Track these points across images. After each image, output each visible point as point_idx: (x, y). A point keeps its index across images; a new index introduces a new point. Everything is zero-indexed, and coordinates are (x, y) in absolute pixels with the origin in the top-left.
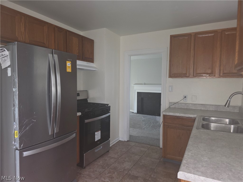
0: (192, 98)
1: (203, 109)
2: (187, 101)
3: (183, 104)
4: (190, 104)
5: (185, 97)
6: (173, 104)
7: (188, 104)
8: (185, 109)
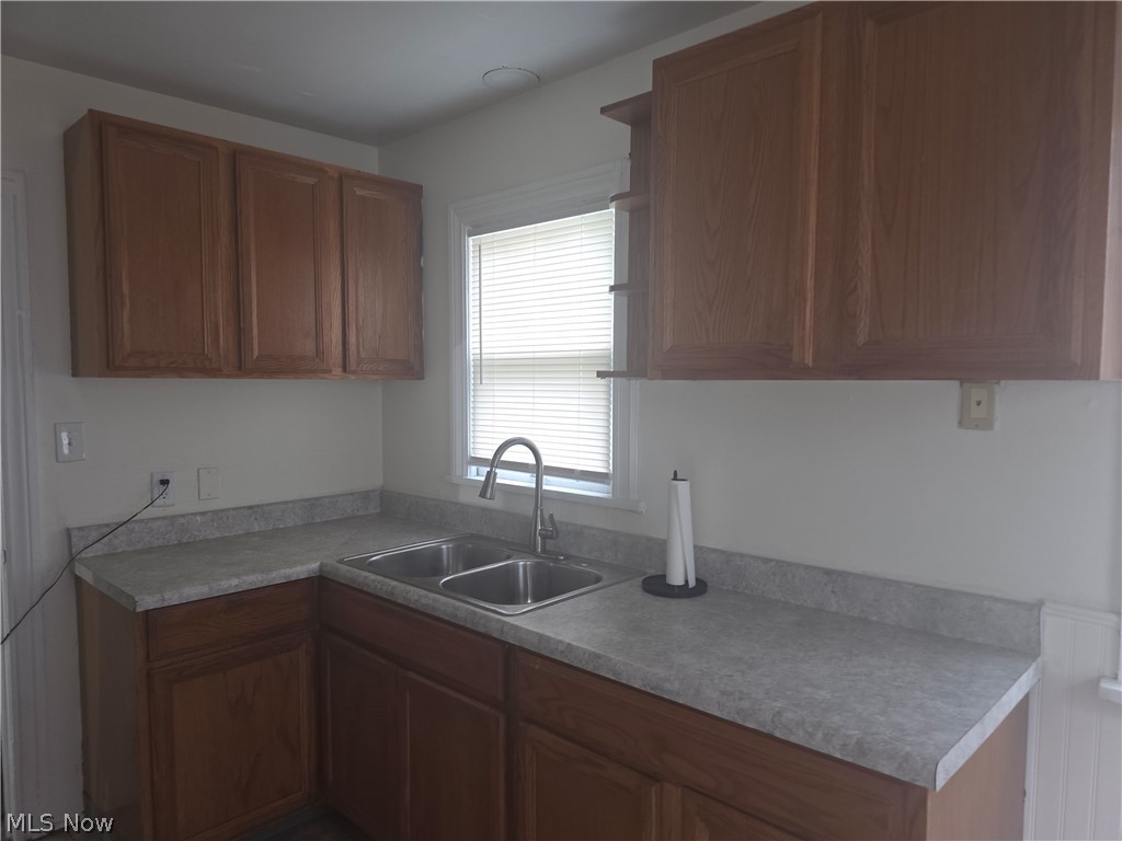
0: (199, 480)
1: (256, 528)
2: (173, 505)
3: (159, 523)
4: (196, 514)
5: (165, 482)
6: (94, 535)
7: (182, 516)
8: (174, 545)
